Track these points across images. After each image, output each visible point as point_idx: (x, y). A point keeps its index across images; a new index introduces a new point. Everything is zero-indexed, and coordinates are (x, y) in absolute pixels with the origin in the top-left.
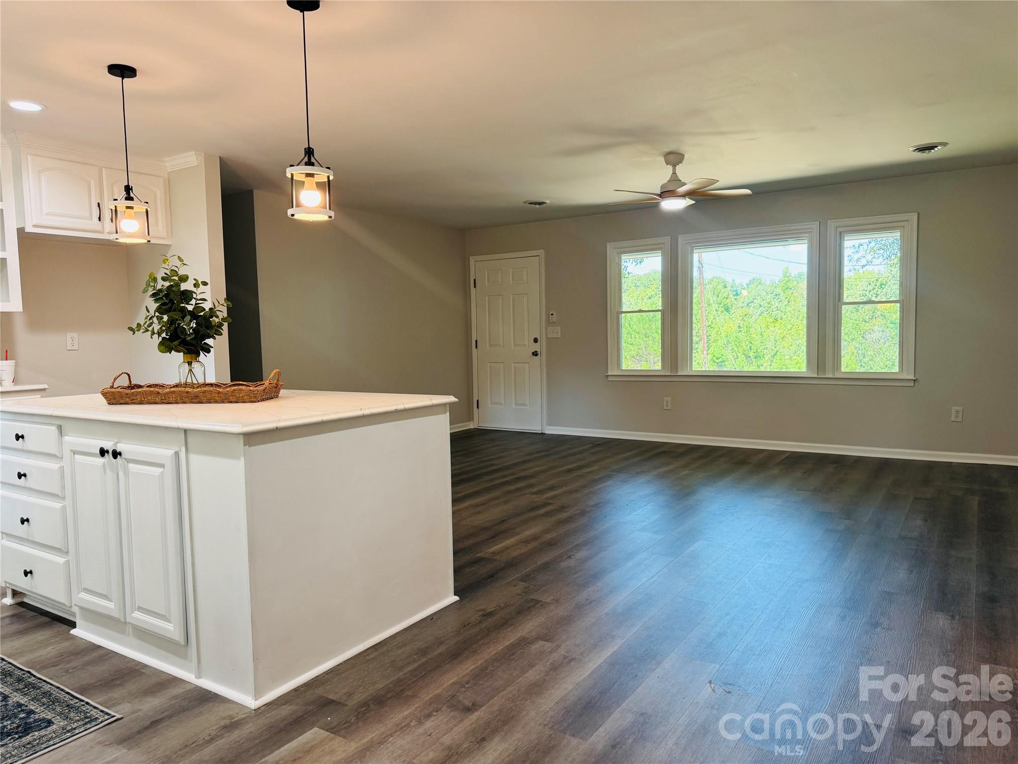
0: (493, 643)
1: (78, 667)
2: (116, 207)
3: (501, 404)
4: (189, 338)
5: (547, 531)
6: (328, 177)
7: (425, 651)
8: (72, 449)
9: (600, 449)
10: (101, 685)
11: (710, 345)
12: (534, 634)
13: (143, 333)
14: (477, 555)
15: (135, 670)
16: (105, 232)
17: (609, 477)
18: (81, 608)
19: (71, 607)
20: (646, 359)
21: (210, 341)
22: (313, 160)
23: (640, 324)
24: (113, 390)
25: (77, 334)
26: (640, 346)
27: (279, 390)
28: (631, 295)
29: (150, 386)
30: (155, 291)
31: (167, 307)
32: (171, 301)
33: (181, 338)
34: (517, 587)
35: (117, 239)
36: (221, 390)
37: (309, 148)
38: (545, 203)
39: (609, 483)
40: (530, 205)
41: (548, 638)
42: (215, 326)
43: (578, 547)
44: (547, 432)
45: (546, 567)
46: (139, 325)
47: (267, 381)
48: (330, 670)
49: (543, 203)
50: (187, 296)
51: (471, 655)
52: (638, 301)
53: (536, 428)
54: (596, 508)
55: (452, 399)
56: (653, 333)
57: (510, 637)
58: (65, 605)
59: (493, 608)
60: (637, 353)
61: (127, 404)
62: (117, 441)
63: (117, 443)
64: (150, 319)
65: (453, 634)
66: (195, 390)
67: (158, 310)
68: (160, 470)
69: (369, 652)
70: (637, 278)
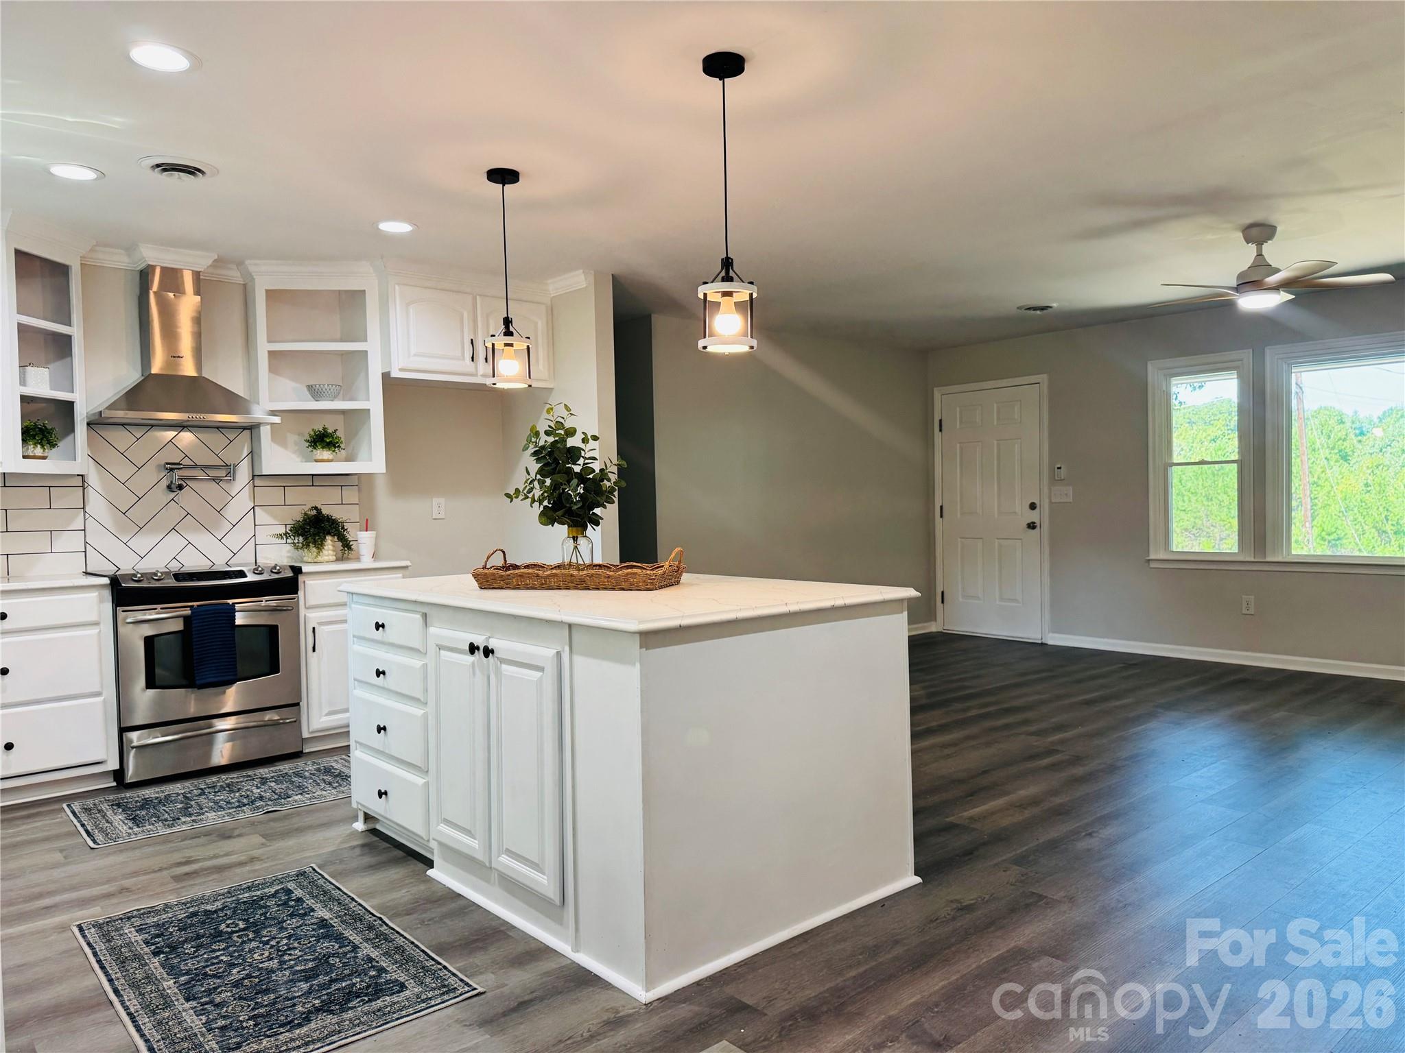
0: (975, 951)
1: (435, 919)
2: (493, 345)
3: (978, 598)
4: (576, 507)
5: (1054, 793)
6: (751, 295)
7: (874, 951)
8: (440, 643)
9: (1138, 671)
10: (460, 945)
11: (1316, 514)
12: (1035, 945)
13: (522, 500)
14: (947, 819)
15: (500, 931)
16: (479, 374)
17: (1152, 715)
18: (440, 844)
19: (428, 841)
20: (1207, 533)
21: (597, 511)
22: (732, 274)
23: (1197, 479)
24: (486, 571)
25: (444, 499)
26: (1198, 514)
27: (681, 575)
28: (1183, 437)
29: (527, 567)
30: (537, 449)
31: (551, 468)
32: (556, 461)
33: (566, 507)
34: (1008, 873)
35: (494, 384)
36: (611, 573)
37: (728, 258)
38: (1051, 307)
39: (1153, 724)
40: (1028, 312)
41: (1058, 953)
42: (606, 491)
43: (1105, 820)
44: (1051, 642)
45: (1053, 846)
46: (517, 490)
47: (667, 563)
48: (742, 961)
49: (1048, 307)
50: (574, 454)
51: (940, 965)
52: (1194, 445)
53: (1031, 633)
54: (1133, 762)
55: (911, 593)
56: (1219, 494)
57: (999, 946)
58: (422, 838)
59: (972, 900)
60: (1193, 524)
61: (502, 588)
62: (489, 635)
63: (490, 637)
64: (530, 483)
65: (914, 932)
66: (581, 573)
67: (540, 472)
68: (539, 674)
69: (796, 942)
70: (1193, 410)
